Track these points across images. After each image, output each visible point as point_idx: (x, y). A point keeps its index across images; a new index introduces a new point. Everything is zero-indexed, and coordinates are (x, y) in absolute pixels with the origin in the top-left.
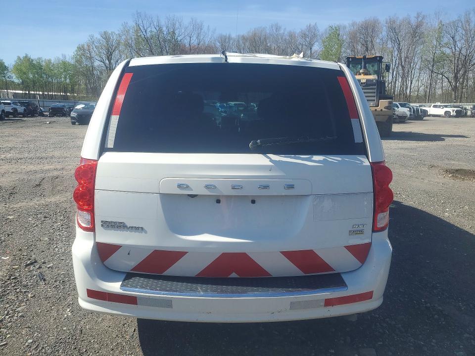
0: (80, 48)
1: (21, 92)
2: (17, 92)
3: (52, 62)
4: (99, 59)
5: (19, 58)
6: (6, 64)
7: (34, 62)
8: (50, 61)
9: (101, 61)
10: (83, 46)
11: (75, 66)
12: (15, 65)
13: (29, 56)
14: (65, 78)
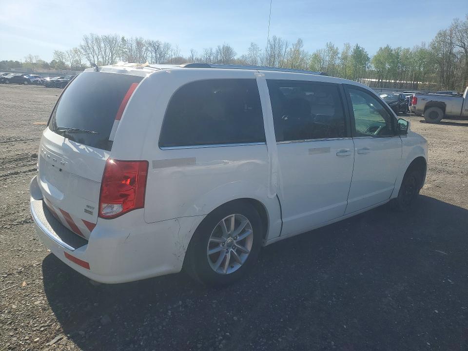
0: (442, 35)
1: (374, 80)
2: (373, 80)
3: (410, 51)
4: (459, 44)
5: (381, 48)
6: (369, 56)
7: (393, 52)
8: (408, 50)
9: (462, 47)
10: (445, 32)
11: (430, 54)
12: (375, 56)
13: (390, 46)
14: (420, 66)
